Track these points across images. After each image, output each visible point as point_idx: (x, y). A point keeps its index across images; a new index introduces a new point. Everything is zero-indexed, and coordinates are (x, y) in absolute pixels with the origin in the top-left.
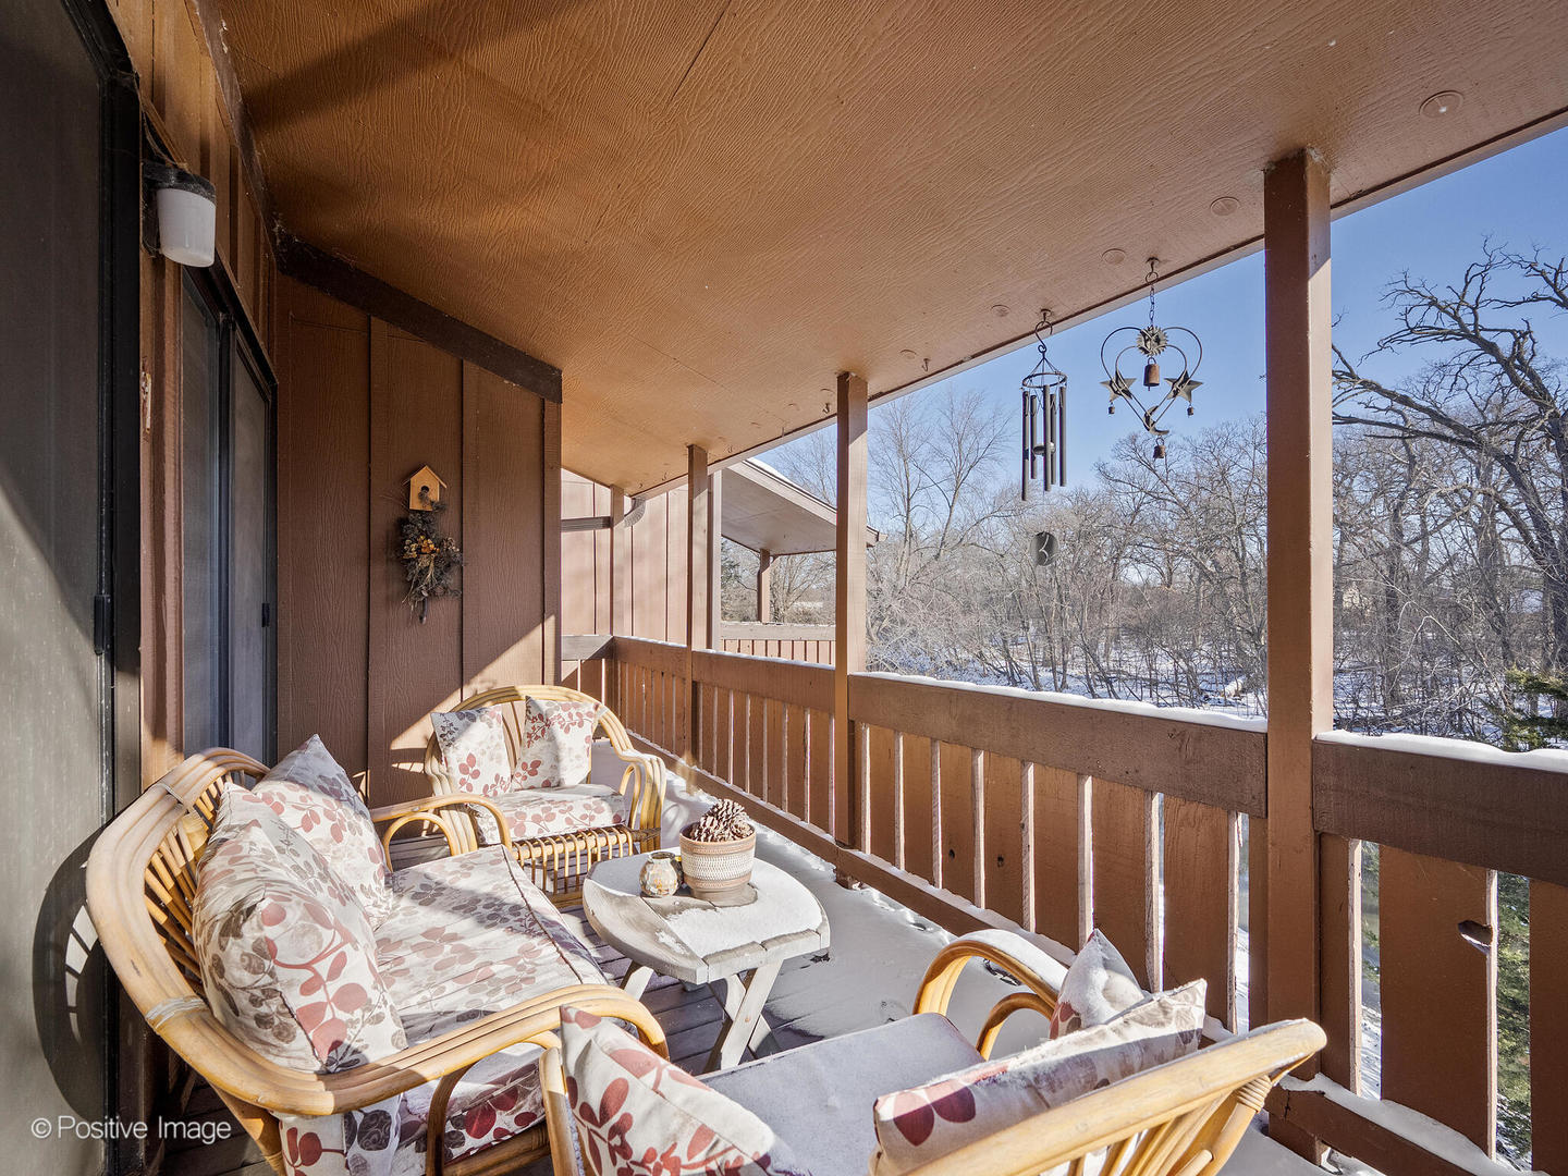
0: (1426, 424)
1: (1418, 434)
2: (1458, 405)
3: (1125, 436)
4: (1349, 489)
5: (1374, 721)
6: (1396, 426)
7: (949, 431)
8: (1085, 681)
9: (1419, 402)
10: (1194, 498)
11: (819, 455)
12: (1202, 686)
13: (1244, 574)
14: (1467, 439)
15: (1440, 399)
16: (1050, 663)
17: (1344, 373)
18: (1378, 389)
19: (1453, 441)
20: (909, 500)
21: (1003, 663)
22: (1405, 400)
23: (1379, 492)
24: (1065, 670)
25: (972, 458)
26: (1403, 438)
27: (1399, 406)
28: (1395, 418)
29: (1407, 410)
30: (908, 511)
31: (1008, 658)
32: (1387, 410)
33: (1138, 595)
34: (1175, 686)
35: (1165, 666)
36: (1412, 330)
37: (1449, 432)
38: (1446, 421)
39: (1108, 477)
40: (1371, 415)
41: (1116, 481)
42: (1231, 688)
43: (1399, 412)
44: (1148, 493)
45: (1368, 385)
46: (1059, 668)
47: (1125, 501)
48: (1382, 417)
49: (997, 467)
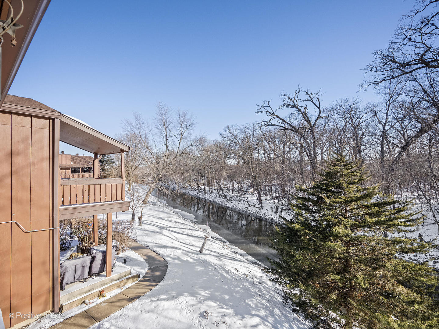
0: (290, 127)
1: (287, 129)
2: (295, 123)
3: (226, 126)
4: (275, 141)
5: (279, 197)
6: (283, 127)
7: (179, 121)
8: (217, 191)
9: (287, 121)
10: (242, 142)
11: (139, 125)
12: (245, 190)
13: (252, 162)
14: (296, 130)
15: (292, 122)
16: (208, 186)
17: (273, 113)
18: (279, 118)
19: (294, 131)
20: (167, 140)
21: (197, 186)
22: (284, 121)
23: (281, 143)
24: (212, 188)
25: (185, 129)
26: (284, 130)
27: (284, 123)
28: (282, 125)
29: (285, 124)
30: (167, 143)
31: (198, 185)
32: (282, 123)
33: (230, 167)
34: (238, 191)
35: (236, 186)
36: (285, 104)
37: (294, 129)
38: (292, 126)
39: (222, 136)
40: (278, 124)
41: (225, 137)
42: (250, 191)
43: (284, 124)
44: (232, 141)
45: (277, 117)
46: (211, 187)
47: (228, 143)
48: (280, 124)
49: (191, 132)
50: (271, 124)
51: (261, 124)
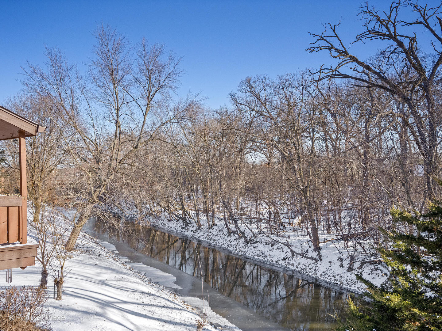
0: (379, 82)
1: (374, 85)
2: (390, 72)
3: (244, 79)
4: (348, 113)
5: (358, 234)
6: (364, 81)
7: (144, 68)
8: (223, 221)
9: (374, 69)
10: (279, 115)
11: (58, 78)
12: (284, 220)
13: (299, 157)
14: (393, 89)
15: (384, 69)
16: (206, 211)
17: (343, 51)
18: (356, 60)
19: (388, 90)
20: (118, 110)
21: (180, 212)
22: (367, 67)
23: (361, 116)
24: (213, 215)
25: (156, 85)
26: (368, 87)
27: (367, 71)
28: (364, 76)
29: (371, 74)
30: (118, 117)
31: (183, 208)
32: (362, 72)
33: (252, 169)
34: (268, 221)
35: (264, 210)
36: (369, 31)
37: (388, 86)
38: (385, 80)
39: (236, 102)
40: (354, 74)
41: (241, 104)
42: (296, 221)
43: (367, 74)
44: (257, 112)
45: (353, 59)
46: (211, 214)
47: (247, 116)
48: (359, 75)
49: (171, 92)
50: (341, 74)
51: (319, 74)
